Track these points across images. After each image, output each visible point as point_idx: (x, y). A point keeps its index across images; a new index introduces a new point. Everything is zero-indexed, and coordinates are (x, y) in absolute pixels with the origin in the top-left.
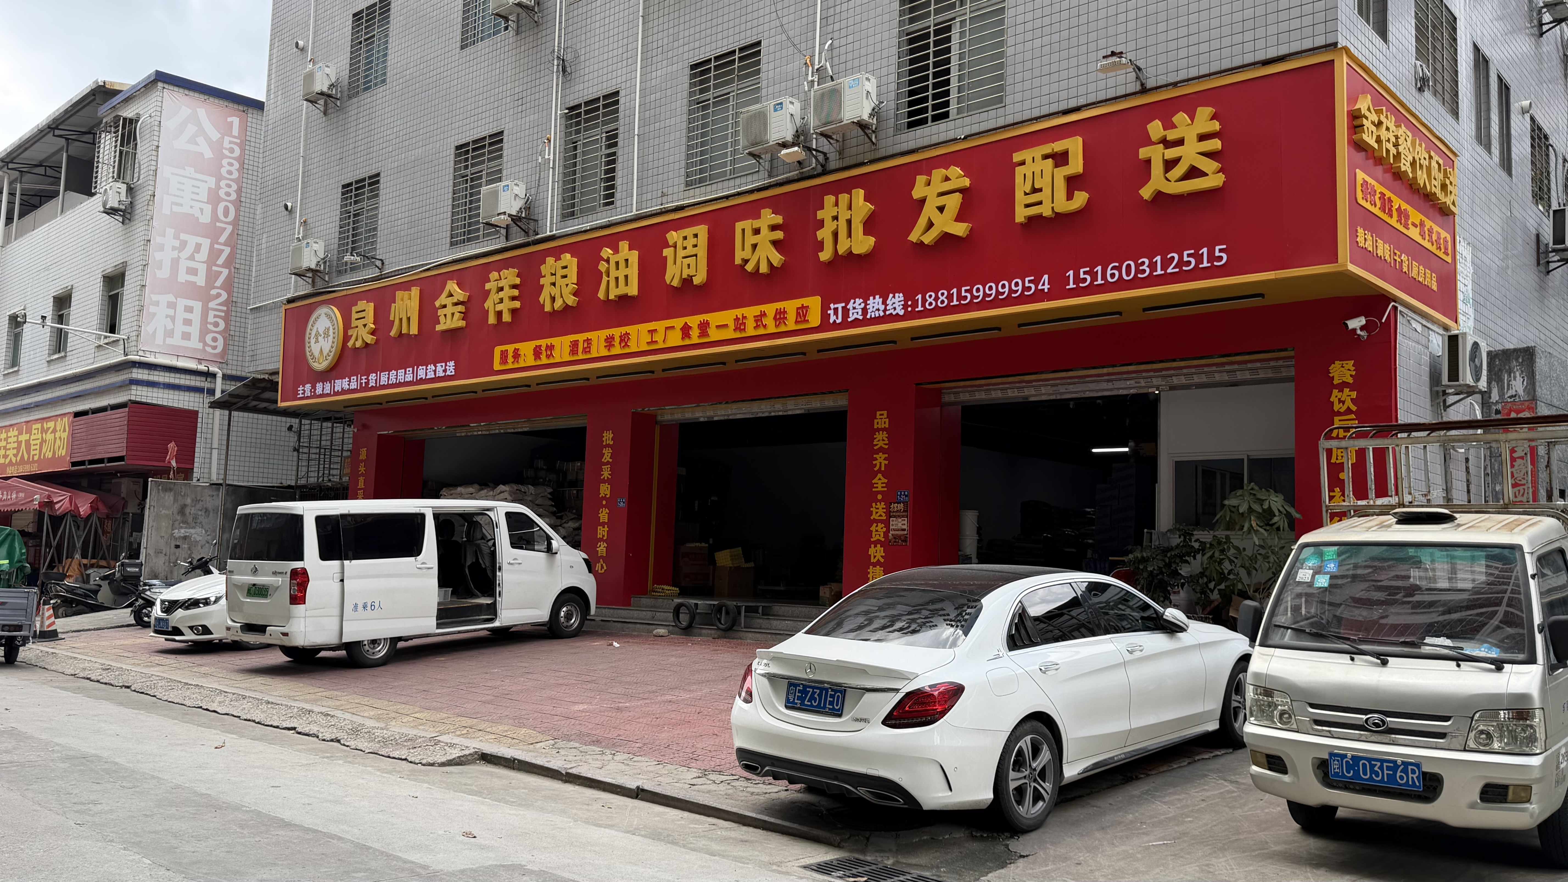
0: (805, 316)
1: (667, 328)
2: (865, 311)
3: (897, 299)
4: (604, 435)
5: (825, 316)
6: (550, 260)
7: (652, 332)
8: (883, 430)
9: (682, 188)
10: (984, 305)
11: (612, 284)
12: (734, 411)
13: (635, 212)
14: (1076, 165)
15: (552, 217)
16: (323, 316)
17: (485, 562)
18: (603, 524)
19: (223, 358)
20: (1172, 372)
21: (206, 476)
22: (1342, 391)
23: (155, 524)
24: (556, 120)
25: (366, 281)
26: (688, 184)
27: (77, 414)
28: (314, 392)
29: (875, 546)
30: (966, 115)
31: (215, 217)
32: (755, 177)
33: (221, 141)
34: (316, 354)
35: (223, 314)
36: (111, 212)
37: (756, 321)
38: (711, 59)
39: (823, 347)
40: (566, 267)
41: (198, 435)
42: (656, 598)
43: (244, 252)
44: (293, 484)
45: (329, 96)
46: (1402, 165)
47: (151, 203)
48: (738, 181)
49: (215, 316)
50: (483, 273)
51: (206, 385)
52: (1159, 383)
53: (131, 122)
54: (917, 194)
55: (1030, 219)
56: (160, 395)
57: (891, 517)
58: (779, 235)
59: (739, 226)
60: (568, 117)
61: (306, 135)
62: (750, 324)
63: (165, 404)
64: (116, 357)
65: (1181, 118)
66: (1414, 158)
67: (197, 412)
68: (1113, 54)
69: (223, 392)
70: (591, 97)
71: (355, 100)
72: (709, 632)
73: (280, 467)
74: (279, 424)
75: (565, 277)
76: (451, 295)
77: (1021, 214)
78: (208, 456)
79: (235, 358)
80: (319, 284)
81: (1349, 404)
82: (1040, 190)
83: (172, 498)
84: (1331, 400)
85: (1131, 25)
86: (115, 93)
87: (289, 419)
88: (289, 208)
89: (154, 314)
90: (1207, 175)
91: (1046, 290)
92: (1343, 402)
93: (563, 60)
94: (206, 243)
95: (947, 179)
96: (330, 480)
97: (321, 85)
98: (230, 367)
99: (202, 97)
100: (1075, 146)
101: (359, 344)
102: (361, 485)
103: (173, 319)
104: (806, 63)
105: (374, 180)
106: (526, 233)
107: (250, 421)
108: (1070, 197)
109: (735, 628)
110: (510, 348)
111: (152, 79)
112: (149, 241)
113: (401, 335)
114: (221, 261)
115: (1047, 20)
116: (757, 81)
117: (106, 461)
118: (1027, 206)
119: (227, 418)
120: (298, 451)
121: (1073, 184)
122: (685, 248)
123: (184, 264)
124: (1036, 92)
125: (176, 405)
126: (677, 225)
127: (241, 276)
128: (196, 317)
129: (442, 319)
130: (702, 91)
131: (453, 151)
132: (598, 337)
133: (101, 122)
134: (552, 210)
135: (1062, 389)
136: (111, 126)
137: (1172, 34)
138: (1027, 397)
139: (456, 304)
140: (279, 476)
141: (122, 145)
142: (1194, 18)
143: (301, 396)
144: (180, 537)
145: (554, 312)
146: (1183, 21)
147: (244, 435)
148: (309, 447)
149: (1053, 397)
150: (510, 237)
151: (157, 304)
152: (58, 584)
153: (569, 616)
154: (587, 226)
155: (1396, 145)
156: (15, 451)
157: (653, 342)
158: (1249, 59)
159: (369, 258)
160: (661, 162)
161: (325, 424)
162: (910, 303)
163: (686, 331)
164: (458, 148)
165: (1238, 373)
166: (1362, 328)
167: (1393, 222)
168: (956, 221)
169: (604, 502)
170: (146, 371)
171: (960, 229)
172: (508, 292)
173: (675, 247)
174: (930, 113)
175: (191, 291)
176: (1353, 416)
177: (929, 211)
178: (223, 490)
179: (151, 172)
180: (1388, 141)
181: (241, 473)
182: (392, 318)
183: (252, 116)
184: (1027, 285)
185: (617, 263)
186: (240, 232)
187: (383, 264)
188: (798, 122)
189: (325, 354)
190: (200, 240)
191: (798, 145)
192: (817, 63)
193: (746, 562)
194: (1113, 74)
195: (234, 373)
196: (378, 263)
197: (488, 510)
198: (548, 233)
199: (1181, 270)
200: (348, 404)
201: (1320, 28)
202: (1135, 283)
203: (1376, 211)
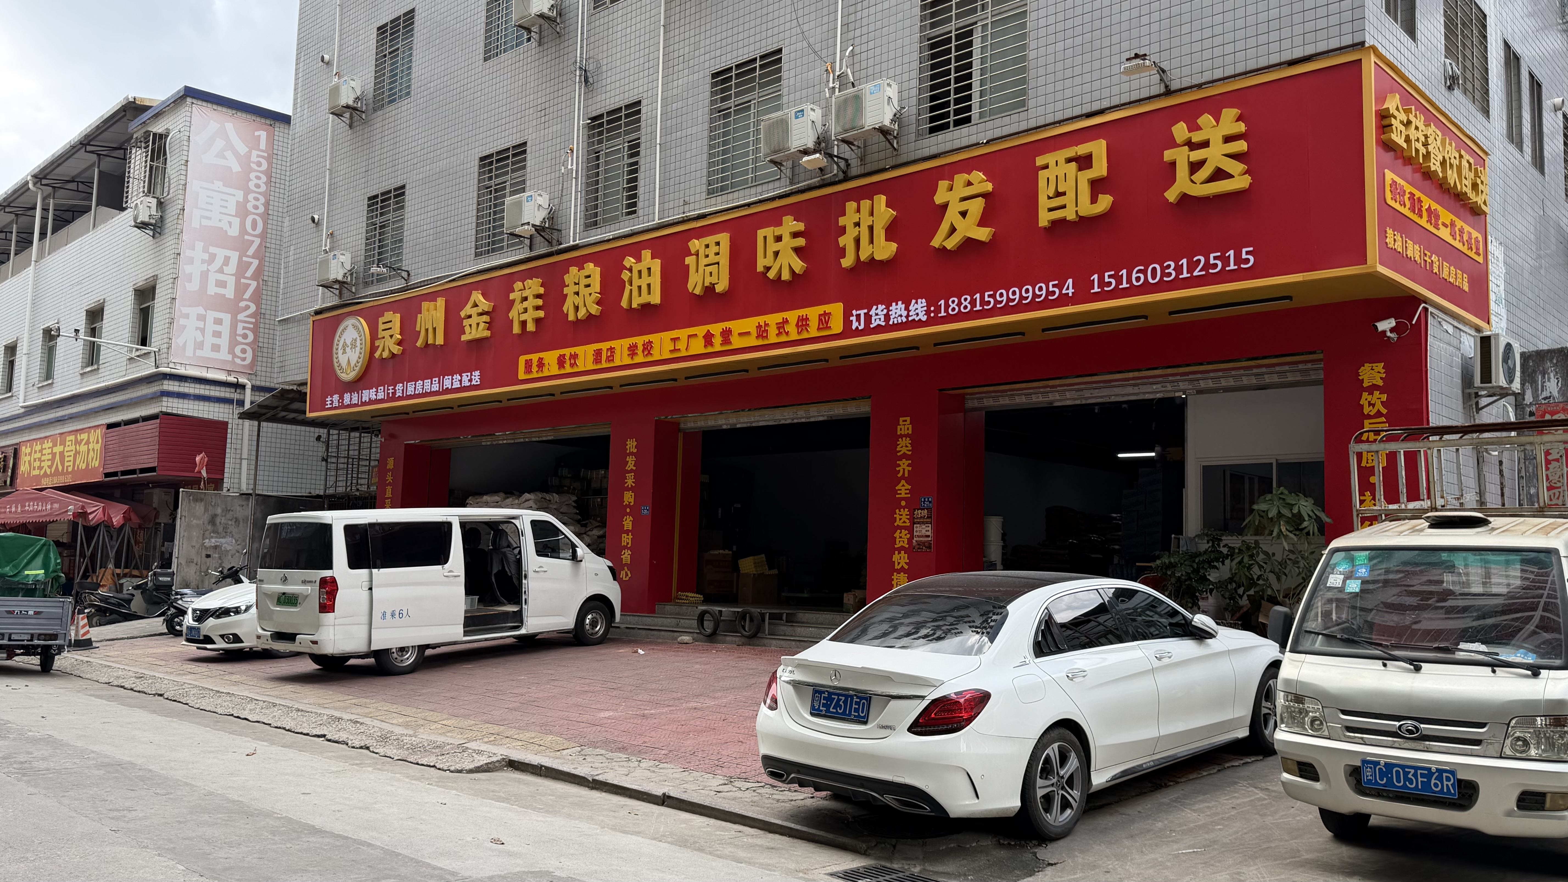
0: (827, 323)
1: (689, 336)
2: (887, 317)
3: (919, 305)
4: (628, 443)
5: (847, 323)
6: (573, 270)
7: (675, 340)
8: (906, 436)
9: (704, 196)
10: (1008, 310)
11: (635, 293)
12: (757, 418)
13: (657, 221)
14: (1100, 168)
15: (575, 227)
16: (350, 327)
17: (511, 570)
18: (627, 532)
19: (252, 370)
20: (1199, 376)
21: (236, 486)
22: (1372, 394)
23: (186, 534)
24: (578, 130)
25: (392, 292)
26: (710, 192)
27: (110, 426)
28: (342, 402)
29: (899, 553)
30: (988, 119)
31: (243, 230)
32: (777, 184)
33: (248, 156)
34: (344, 364)
35: (252, 326)
36: (142, 226)
37: (779, 328)
38: (732, 68)
39: (845, 354)
40: (589, 276)
41: (228, 446)
42: (680, 605)
43: (272, 265)
44: (322, 493)
45: (355, 109)
46: (1432, 164)
47: (181, 217)
48: (759, 189)
49: (244, 328)
50: (508, 283)
51: (236, 396)
52: (1186, 387)
53: (161, 138)
54: (939, 199)
55: (1055, 223)
56: (191, 407)
57: (914, 523)
58: (801, 242)
59: (761, 233)
60: (590, 127)
61: (332, 148)
62: (773, 331)
63: (195, 415)
64: (147, 369)
65: (1206, 120)
66: (1444, 157)
67: (226, 423)
68: (1137, 56)
69: (252, 403)
70: (613, 107)
71: (380, 113)
72: (734, 639)
73: (309, 477)
74: (307, 434)
75: (588, 286)
76: (476, 305)
77: (1044, 218)
78: (238, 466)
79: (264, 369)
80: (347, 295)
81: (1379, 406)
82: (1064, 194)
83: (202, 508)
84: (1361, 403)
85: (1155, 27)
86: (144, 109)
87: (317, 430)
88: (316, 220)
89: (185, 327)
90: (1233, 177)
91: (1070, 295)
92: (1373, 405)
93: (585, 71)
94: (234, 256)
95: (969, 184)
96: (358, 490)
97: (346, 98)
98: (258, 378)
99: (229, 111)
100: (1098, 149)
101: (385, 355)
102: (389, 494)
103: (203, 331)
104: (827, 70)
105: (400, 191)
106: (550, 243)
107: (279, 431)
108: (1094, 200)
109: (759, 635)
110: (535, 357)
111: (181, 94)
112: (179, 254)
113: (427, 345)
114: (249, 274)
115: (1069, 23)
116: (778, 88)
117: (138, 472)
118: (1050, 210)
119: (256, 429)
120: (326, 461)
121: (1097, 187)
122: (707, 256)
123: (213, 277)
124: (1059, 96)
125: (206, 416)
126: (700, 233)
127: (270, 289)
128: (225, 329)
129: (467, 329)
130: (723, 100)
131: (477, 162)
132: (621, 345)
133: (132, 138)
134: (575, 220)
135: (1087, 394)
136: (141, 142)
137: (1197, 36)
138: (1051, 402)
139: (481, 314)
140: (308, 486)
141: (152, 160)
142: (1218, 19)
143: (329, 406)
144: (211, 547)
145: (578, 321)
146: (1207, 22)
147: (273, 445)
148: (338, 457)
149: (1078, 402)
150: (534, 247)
151: (187, 316)
152: (92, 594)
153: (594, 624)
154: (610, 235)
155: (1426, 144)
156: (49, 463)
157: (675, 350)
158: (1275, 59)
159: (395, 270)
160: (683, 171)
161: (352, 434)
162: (932, 309)
163: (708, 338)
164: (482, 159)
165: (1266, 376)
166: (1392, 330)
167: (1423, 222)
168: (978, 226)
169: (628, 510)
170: (177, 383)
171: (983, 234)
172: (532, 302)
173: (697, 255)
174: (952, 118)
175: (221, 303)
176: (1383, 419)
177: (951, 216)
178: (252, 501)
179: (181, 187)
180: (1418, 140)
181: (271, 483)
182: (418, 329)
183: (279, 129)
184: (1051, 289)
185: (640, 272)
186: (268, 245)
187: (409, 275)
188: (820, 129)
189: (352, 365)
190: (229, 253)
191: (819, 151)
192: (838, 69)
193: (770, 569)
194: (1137, 76)
195: (263, 384)
196: (405, 274)
197: (514, 518)
198: (572, 243)
199: (1207, 272)
200: (375, 414)
201: (1347, 28)
202: (1161, 286)
203: (1406, 211)
